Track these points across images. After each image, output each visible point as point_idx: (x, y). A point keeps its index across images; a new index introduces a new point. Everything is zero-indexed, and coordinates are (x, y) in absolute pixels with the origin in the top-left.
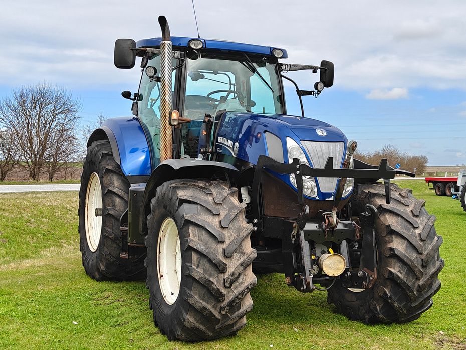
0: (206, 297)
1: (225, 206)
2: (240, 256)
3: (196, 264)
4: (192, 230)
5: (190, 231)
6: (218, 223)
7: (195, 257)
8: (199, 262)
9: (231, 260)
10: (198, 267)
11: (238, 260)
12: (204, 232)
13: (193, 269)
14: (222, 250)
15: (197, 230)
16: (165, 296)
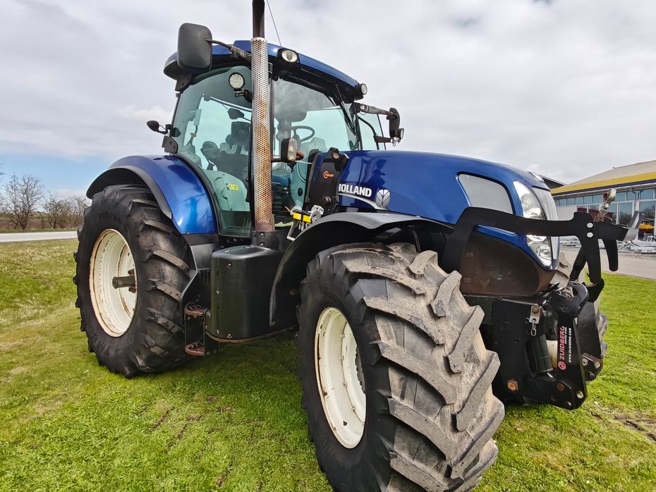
0: (423, 453)
1: (429, 279)
2: (474, 367)
3: (399, 390)
4: (381, 325)
5: (379, 328)
6: (426, 310)
7: (394, 377)
8: (404, 388)
9: (461, 377)
10: (402, 397)
11: (472, 375)
12: (406, 330)
13: (395, 403)
14: (442, 360)
15: (391, 327)
16: (335, 429)
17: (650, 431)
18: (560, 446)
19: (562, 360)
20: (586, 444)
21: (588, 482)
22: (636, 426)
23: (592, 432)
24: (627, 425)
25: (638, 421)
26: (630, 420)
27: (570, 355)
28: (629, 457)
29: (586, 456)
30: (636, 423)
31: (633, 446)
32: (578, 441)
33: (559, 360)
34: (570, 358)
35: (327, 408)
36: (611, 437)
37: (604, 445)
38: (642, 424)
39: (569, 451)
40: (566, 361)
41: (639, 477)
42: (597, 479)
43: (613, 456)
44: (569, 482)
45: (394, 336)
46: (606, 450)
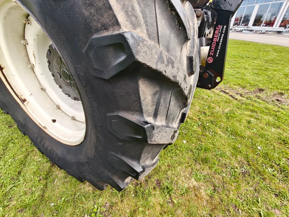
16: (45, 127)
17: (231, 94)
18: (194, 106)
19: (211, 56)
20: (206, 103)
21: (208, 124)
22: (225, 92)
23: (208, 97)
24: (221, 92)
25: (225, 90)
26: (222, 90)
27: (219, 51)
28: (224, 107)
29: (205, 110)
30: (225, 91)
31: (226, 102)
32: (202, 102)
33: (209, 56)
34: (218, 53)
35: (31, 112)
36: (216, 99)
37: (213, 103)
38: (227, 91)
39: (198, 108)
40: (214, 57)
41: (230, 118)
42: (212, 122)
43: (218, 108)
44: (198, 125)
45: (142, 21)
46: (214, 105)
